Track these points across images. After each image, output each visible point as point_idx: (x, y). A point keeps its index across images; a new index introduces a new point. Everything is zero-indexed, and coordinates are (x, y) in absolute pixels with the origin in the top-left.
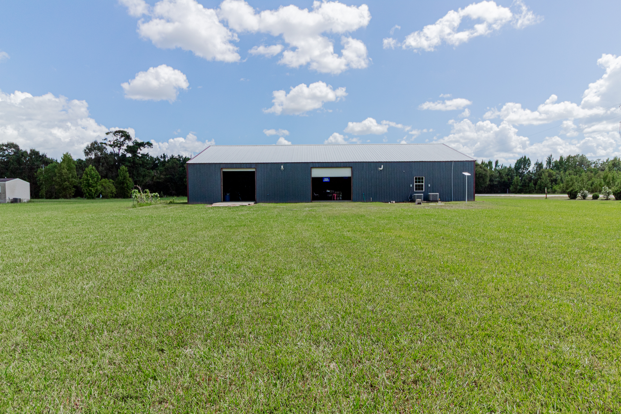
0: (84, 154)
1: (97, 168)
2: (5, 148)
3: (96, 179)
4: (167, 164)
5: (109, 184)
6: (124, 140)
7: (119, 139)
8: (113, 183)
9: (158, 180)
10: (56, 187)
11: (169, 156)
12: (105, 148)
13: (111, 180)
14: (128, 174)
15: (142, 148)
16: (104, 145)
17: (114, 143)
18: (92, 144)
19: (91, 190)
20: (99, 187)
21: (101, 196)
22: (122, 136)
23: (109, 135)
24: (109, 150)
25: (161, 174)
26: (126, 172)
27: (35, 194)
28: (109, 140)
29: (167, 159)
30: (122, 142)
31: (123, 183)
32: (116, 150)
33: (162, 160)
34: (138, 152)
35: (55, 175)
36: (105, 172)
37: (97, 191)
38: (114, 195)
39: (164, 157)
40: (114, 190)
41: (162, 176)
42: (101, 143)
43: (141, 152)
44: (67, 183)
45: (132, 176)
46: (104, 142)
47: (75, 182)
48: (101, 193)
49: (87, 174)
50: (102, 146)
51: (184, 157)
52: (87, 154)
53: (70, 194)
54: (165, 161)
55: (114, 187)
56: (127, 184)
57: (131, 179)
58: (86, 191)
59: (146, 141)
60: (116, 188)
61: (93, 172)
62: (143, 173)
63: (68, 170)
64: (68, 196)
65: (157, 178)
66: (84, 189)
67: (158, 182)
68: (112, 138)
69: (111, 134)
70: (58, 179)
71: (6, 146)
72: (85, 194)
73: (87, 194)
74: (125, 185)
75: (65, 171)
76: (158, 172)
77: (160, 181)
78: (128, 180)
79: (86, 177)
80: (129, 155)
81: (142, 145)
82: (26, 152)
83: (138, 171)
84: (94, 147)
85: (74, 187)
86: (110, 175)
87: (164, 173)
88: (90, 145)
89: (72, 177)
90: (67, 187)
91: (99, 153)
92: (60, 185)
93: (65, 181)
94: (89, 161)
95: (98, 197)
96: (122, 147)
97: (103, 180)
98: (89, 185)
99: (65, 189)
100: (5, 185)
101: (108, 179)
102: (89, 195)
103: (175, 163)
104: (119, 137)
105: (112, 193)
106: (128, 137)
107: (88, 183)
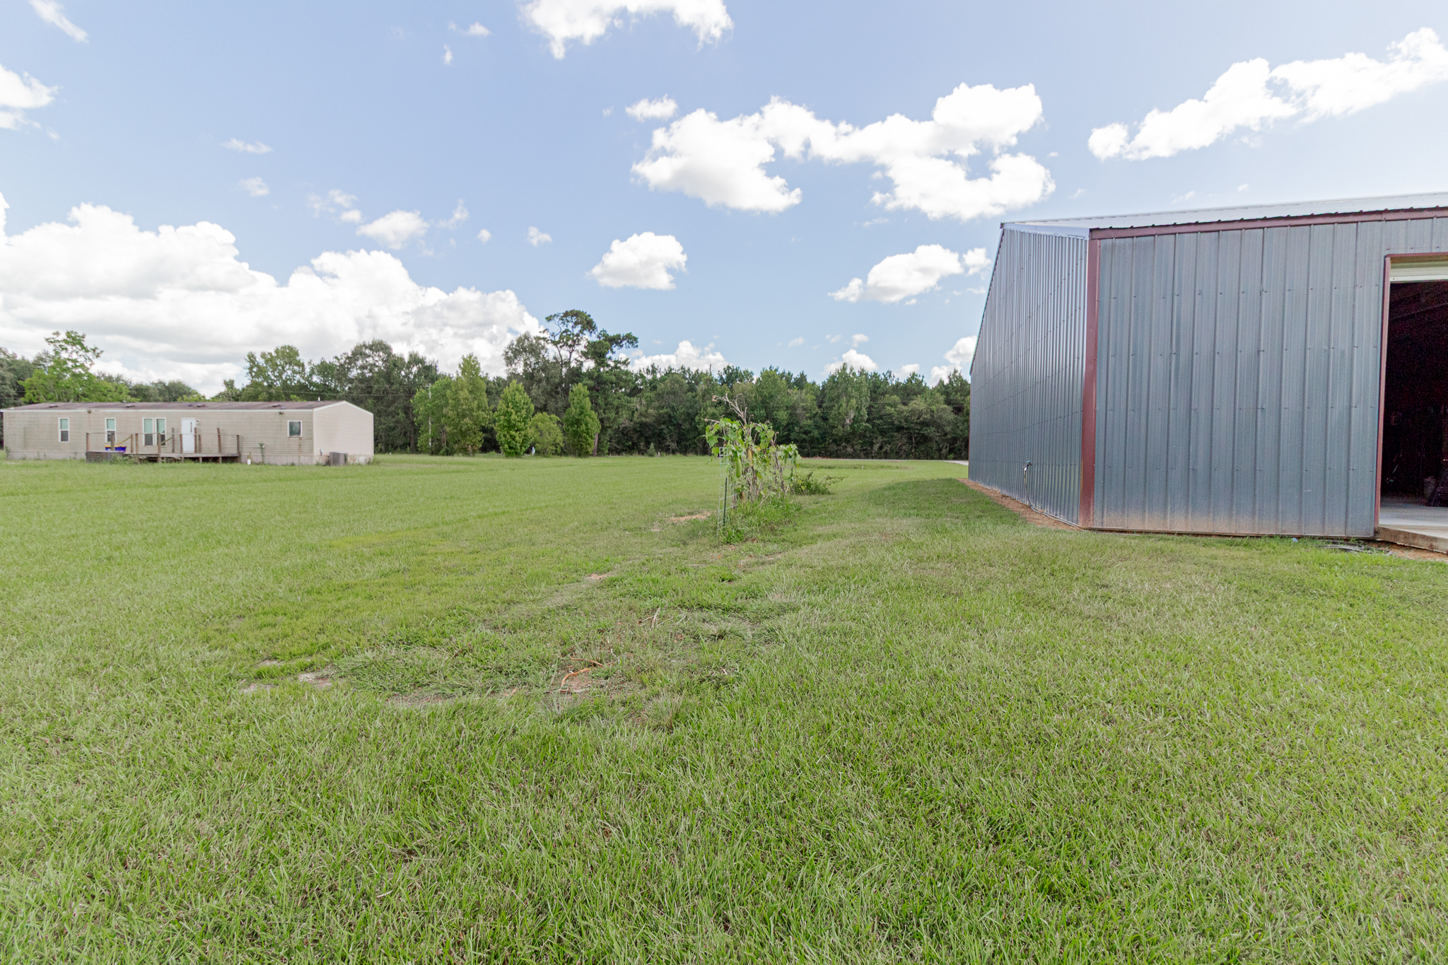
0: (504, 362)
1: (528, 390)
2: (367, 351)
3: (524, 412)
4: (661, 386)
5: (549, 427)
6: (581, 332)
7: (571, 329)
8: (558, 422)
9: (643, 419)
10: (448, 429)
11: (663, 370)
12: (543, 347)
13: (553, 416)
14: (587, 403)
15: (615, 348)
16: (542, 342)
17: (561, 337)
18: (520, 341)
19: (513, 438)
20: (531, 432)
21: (534, 451)
22: (576, 324)
23: (551, 323)
24: (551, 352)
25: (648, 406)
26: (585, 396)
27: (386, 442)
28: (551, 331)
29: (658, 376)
30: (578, 335)
31: (578, 422)
32: (565, 353)
33: (649, 377)
34: (608, 356)
35: (447, 404)
36: (542, 400)
37: (525, 439)
38: (559, 450)
39: (654, 371)
40: (560, 438)
41: (650, 411)
42: (538, 338)
43: (614, 357)
44: (467, 420)
45: (596, 406)
46: (542, 335)
47: (484, 418)
48: (533, 445)
49: (506, 399)
50: (539, 344)
51: (693, 370)
52: (509, 361)
53: (474, 444)
54: (654, 379)
55: (559, 431)
56: (586, 425)
57: (594, 414)
58: (503, 439)
59: (623, 333)
60: (564, 432)
61: (518, 397)
62: (616, 403)
63: (471, 392)
64: (470, 448)
65: (641, 415)
66: (500, 436)
67: (642, 425)
68: (556, 327)
69: (557, 319)
70: (451, 413)
71: (371, 348)
72: (502, 445)
73: (506, 446)
74: (583, 427)
75: (464, 394)
76: (644, 401)
77: (648, 420)
78: (590, 416)
79: (504, 406)
80: (589, 365)
81: (616, 341)
82: (402, 359)
83: (606, 399)
84: (524, 347)
85: (484, 430)
86: (551, 404)
87: (656, 404)
88: (515, 343)
89: (479, 407)
90: (469, 429)
91: (533, 360)
92: (456, 426)
93: (464, 416)
94: (513, 376)
95: (528, 452)
96: (577, 348)
97: (539, 415)
98: (510, 426)
99: (464, 434)
100: (311, 414)
101: (549, 414)
102: (510, 448)
103: (677, 382)
104: (571, 324)
105: (556, 445)
106: (589, 325)
107: (509, 422)
